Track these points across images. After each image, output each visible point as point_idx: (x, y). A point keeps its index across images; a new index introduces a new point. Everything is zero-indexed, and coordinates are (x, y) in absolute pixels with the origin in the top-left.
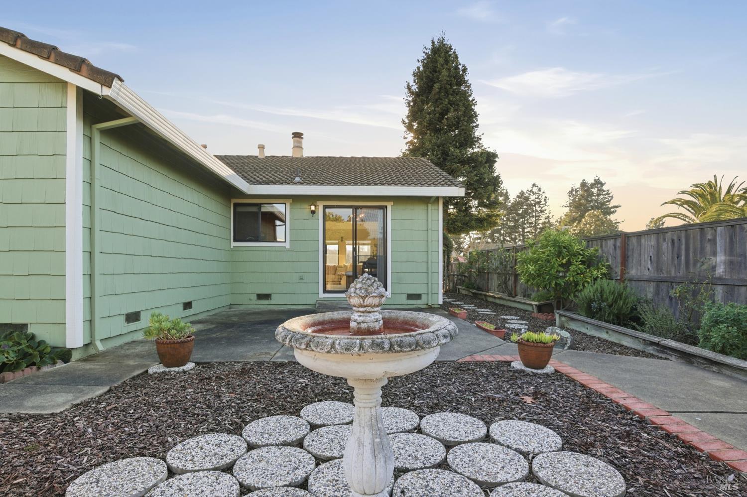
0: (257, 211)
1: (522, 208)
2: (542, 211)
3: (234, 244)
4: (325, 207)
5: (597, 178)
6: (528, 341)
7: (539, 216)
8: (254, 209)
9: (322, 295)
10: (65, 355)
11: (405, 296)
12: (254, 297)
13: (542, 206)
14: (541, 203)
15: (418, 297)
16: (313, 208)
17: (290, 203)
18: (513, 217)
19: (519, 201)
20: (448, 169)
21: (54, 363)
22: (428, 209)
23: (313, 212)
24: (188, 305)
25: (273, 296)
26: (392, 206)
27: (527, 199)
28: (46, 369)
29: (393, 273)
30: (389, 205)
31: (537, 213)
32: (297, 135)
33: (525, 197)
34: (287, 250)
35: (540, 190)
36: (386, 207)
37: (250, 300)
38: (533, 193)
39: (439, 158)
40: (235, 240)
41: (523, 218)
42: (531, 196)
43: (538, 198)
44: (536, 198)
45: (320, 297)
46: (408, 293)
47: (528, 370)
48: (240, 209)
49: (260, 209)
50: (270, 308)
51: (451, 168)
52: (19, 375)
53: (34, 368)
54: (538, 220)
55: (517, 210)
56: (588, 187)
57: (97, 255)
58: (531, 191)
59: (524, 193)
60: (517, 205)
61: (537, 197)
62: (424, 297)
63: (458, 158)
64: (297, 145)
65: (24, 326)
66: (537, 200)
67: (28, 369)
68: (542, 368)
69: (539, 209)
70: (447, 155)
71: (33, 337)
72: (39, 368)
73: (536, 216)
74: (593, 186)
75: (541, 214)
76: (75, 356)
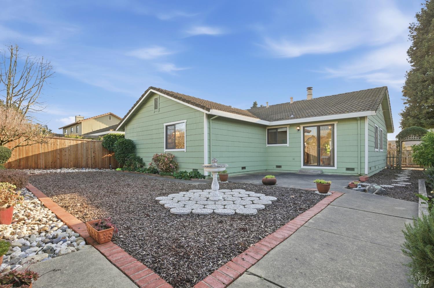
0: (276, 131)
3: (267, 145)
4: (304, 127)
6: (320, 183)
8: (275, 131)
9: (303, 167)
10: (204, 177)
11: (345, 169)
12: (275, 167)
15: (353, 169)
16: (298, 128)
17: (289, 127)
21: (202, 179)
22: (358, 123)
23: (299, 130)
24: (244, 168)
25: (282, 167)
26: (337, 124)
28: (199, 179)
29: (338, 157)
30: (335, 123)
32: (309, 89)
34: (288, 147)
36: (334, 124)
37: (274, 168)
40: (268, 144)
45: (302, 167)
46: (347, 167)
47: (321, 194)
48: (270, 131)
49: (277, 130)
50: (281, 171)
52: (194, 179)
53: (197, 179)
57: (211, 152)
62: (356, 170)
64: (309, 94)
65: (197, 169)
67: (196, 179)
68: (326, 193)
71: (199, 172)
72: (198, 179)
76: (206, 178)
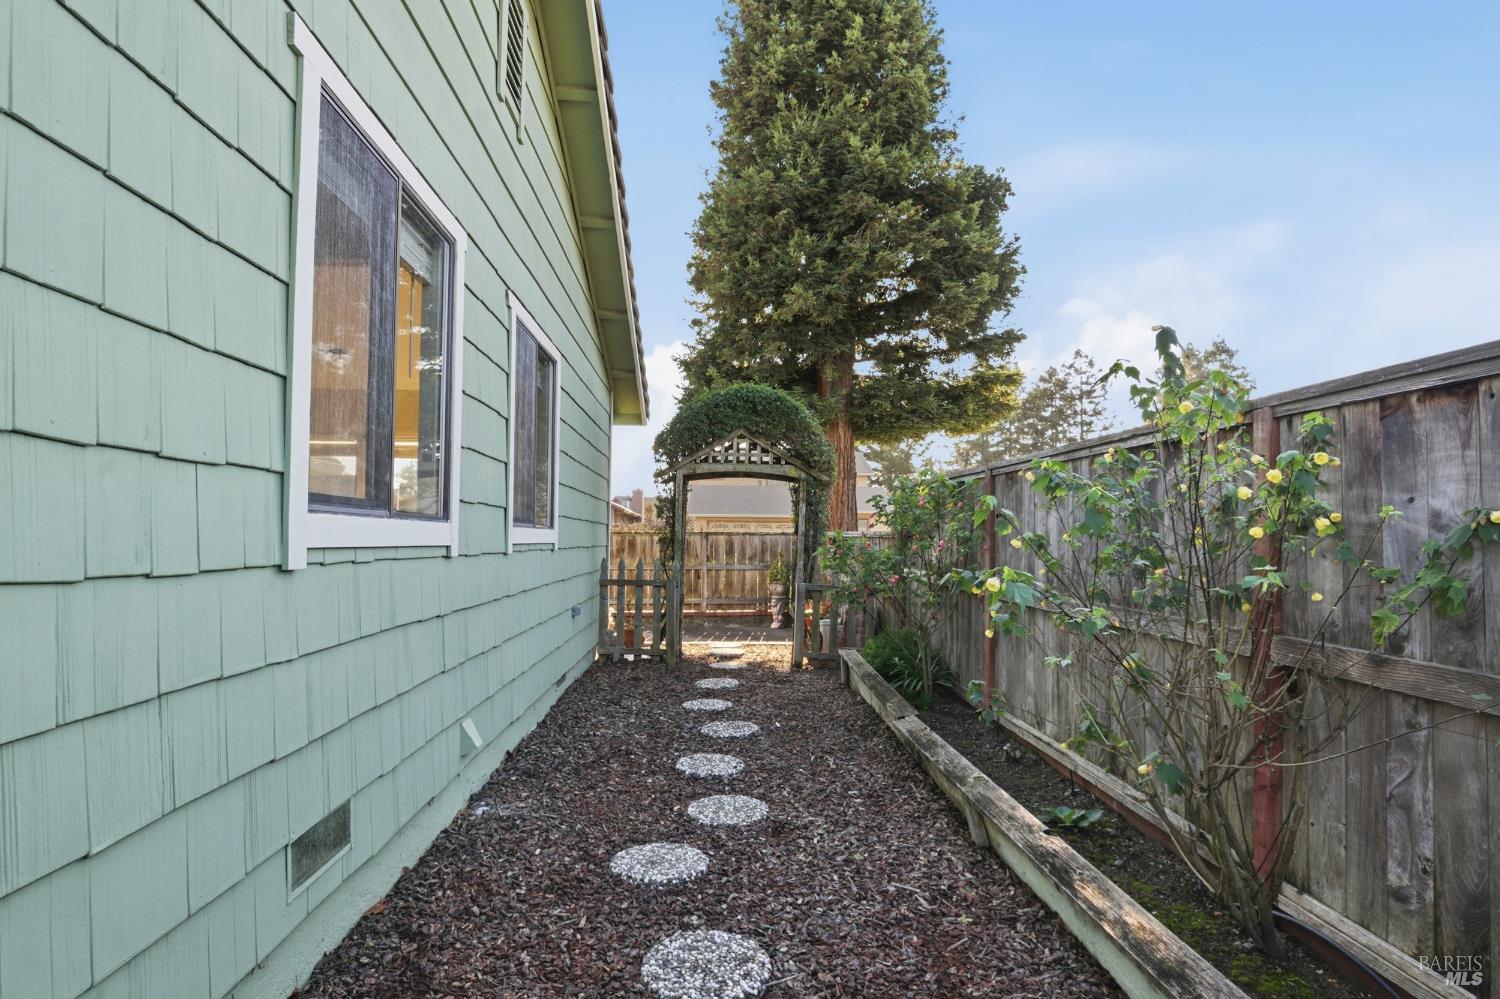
1: (1052, 406)
2: (1097, 413)
5: (1218, 340)
7: (1090, 424)
13: (1096, 400)
14: (1095, 394)
18: (1030, 426)
19: (1045, 390)
20: (844, 213)
27: (1062, 385)
31: (1085, 418)
33: (1059, 380)
35: (1091, 364)
38: (1076, 371)
39: (815, 181)
41: (1054, 426)
42: (1071, 379)
43: (1086, 383)
44: (1082, 383)
51: (852, 208)
54: (1088, 431)
55: (1039, 409)
56: (1199, 360)
58: (1071, 366)
59: (1055, 370)
60: (1042, 397)
61: (1085, 380)
63: (878, 174)
66: (1085, 388)
69: (1089, 408)
70: (842, 169)
73: (1083, 423)
74: (1211, 356)
75: (1093, 419)
